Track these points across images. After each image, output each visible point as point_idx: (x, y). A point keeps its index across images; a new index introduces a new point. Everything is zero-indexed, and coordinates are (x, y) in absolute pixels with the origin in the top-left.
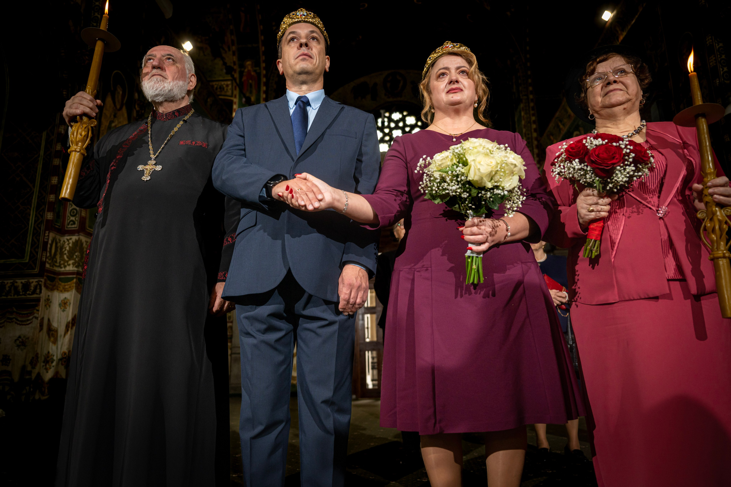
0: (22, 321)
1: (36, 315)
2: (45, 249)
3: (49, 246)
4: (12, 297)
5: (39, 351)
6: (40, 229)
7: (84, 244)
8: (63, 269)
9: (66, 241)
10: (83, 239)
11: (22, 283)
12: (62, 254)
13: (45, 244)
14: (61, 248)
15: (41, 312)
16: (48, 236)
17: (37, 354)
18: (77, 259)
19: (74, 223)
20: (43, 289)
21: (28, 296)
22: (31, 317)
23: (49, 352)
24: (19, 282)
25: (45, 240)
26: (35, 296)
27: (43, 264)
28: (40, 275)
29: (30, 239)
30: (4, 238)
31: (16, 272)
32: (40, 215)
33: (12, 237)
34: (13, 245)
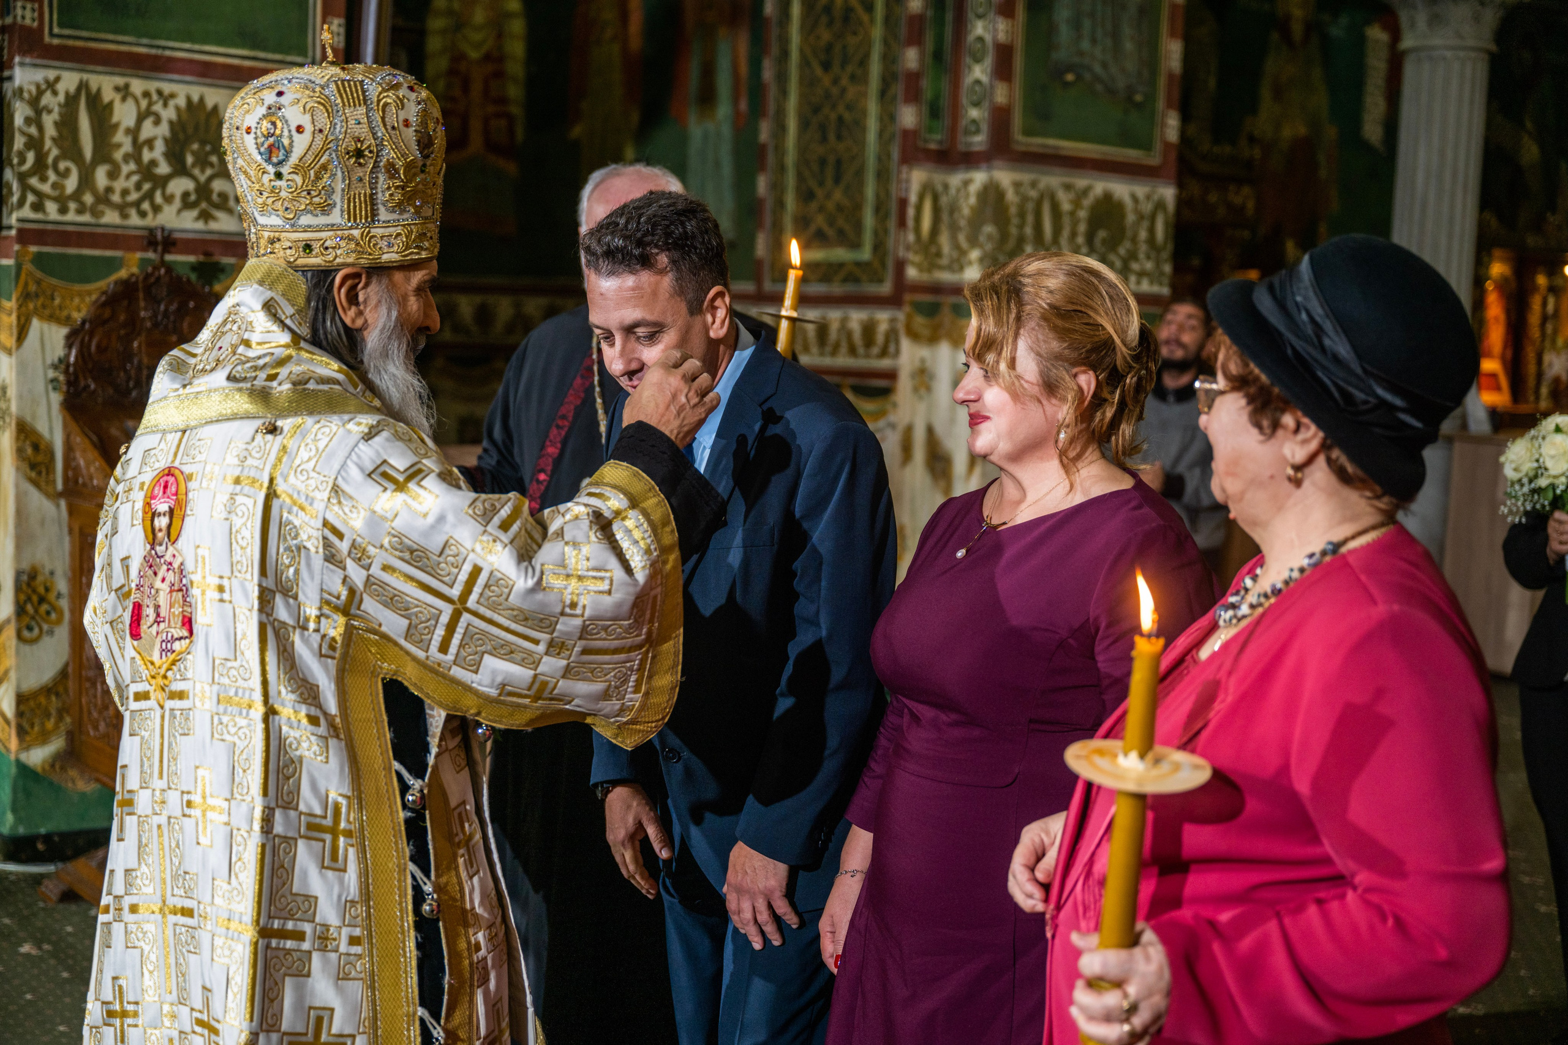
1: (891, 417)
2: (902, 223)
3: (911, 212)
6: (889, 156)
7: (1011, 196)
8: (956, 276)
9: (960, 186)
10: (1005, 177)
11: (860, 320)
12: (954, 228)
13: (903, 203)
14: (950, 211)
15: (904, 408)
16: (908, 181)
18: (989, 247)
19: (978, 131)
20: (906, 344)
21: (874, 361)
25: (903, 195)
27: (900, 266)
28: (893, 301)
29: (870, 191)
30: (821, 184)
31: (850, 288)
32: (888, 117)
33: (837, 180)
34: (840, 208)
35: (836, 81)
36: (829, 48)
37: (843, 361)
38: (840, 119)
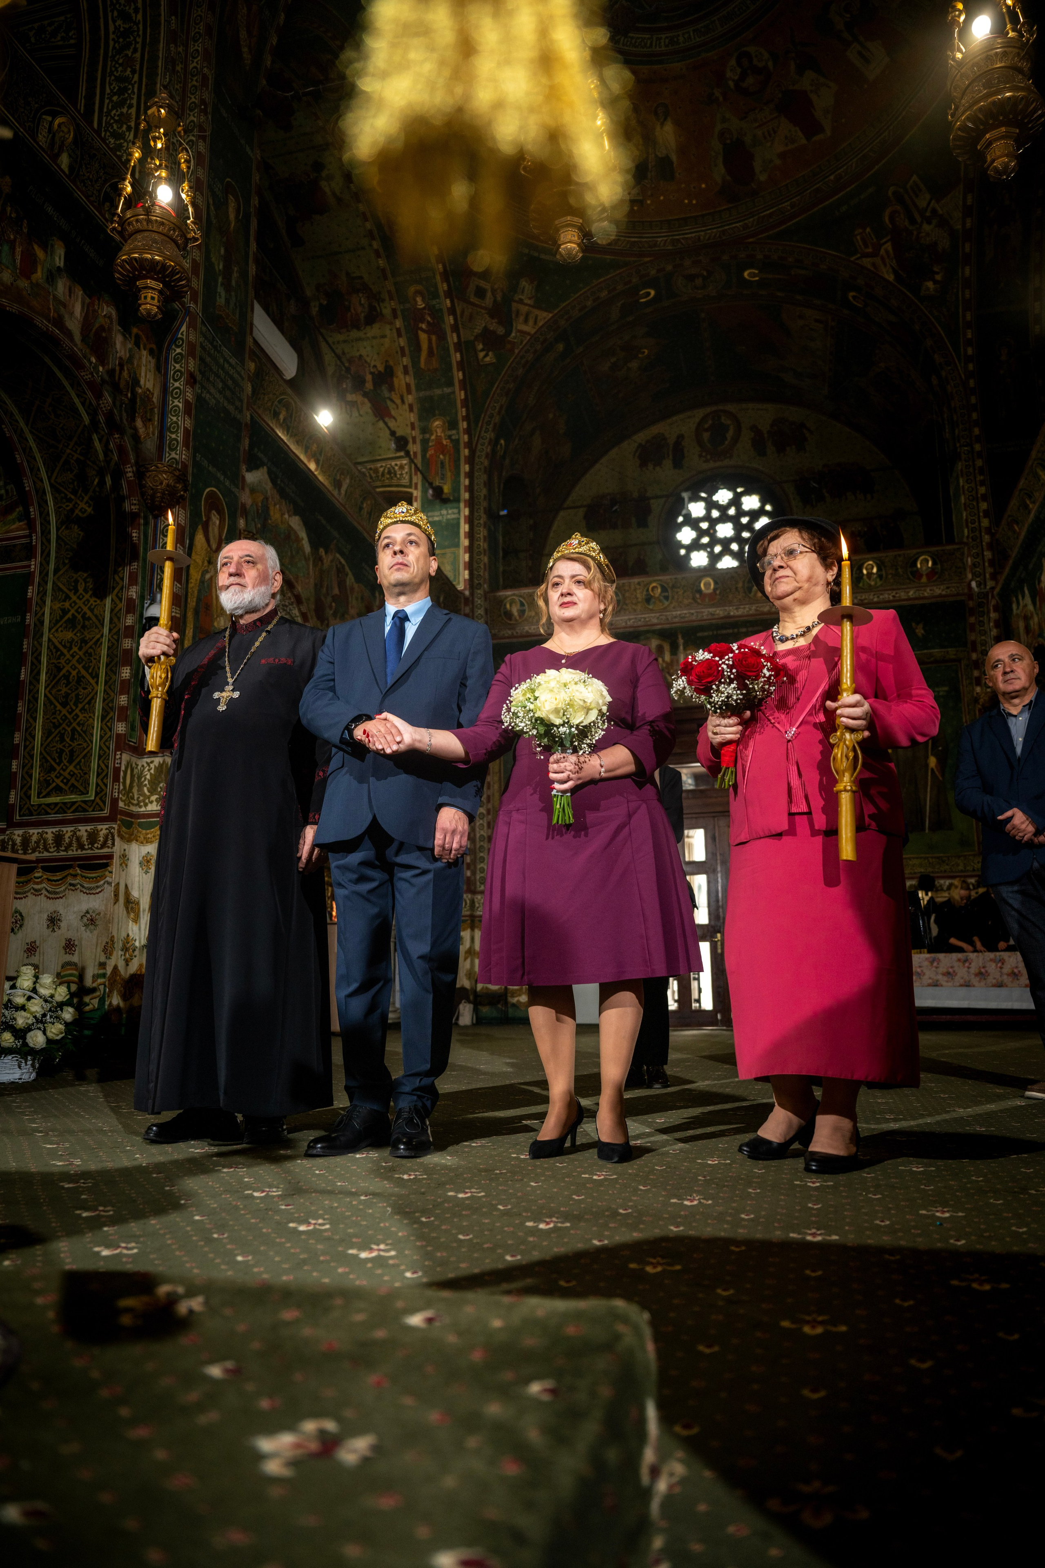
0: (90, 889)
1: (108, 879)
2: (116, 779)
3: (122, 774)
4: (75, 853)
5: (115, 933)
6: (109, 749)
8: (143, 809)
9: (145, 765)
11: (86, 831)
12: (140, 786)
13: (117, 771)
14: (139, 778)
15: (115, 873)
16: (121, 758)
17: (113, 937)
20: (118, 840)
21: (97, 851)
22: (102, 882)
23: (128, 935)
24: (84, 830)
25: (117, 765)
26: (106, 850)
27: (115, 801)
28: (111, 818)
29: (94, 765)
30: (59, 764)
31: (78, 815)
32: (107, 727)
33: (70, 761)
34: (72, 775)
35: (70, 713)
36: (67, 695)
37: (74, 852)
38: (74, 730)
